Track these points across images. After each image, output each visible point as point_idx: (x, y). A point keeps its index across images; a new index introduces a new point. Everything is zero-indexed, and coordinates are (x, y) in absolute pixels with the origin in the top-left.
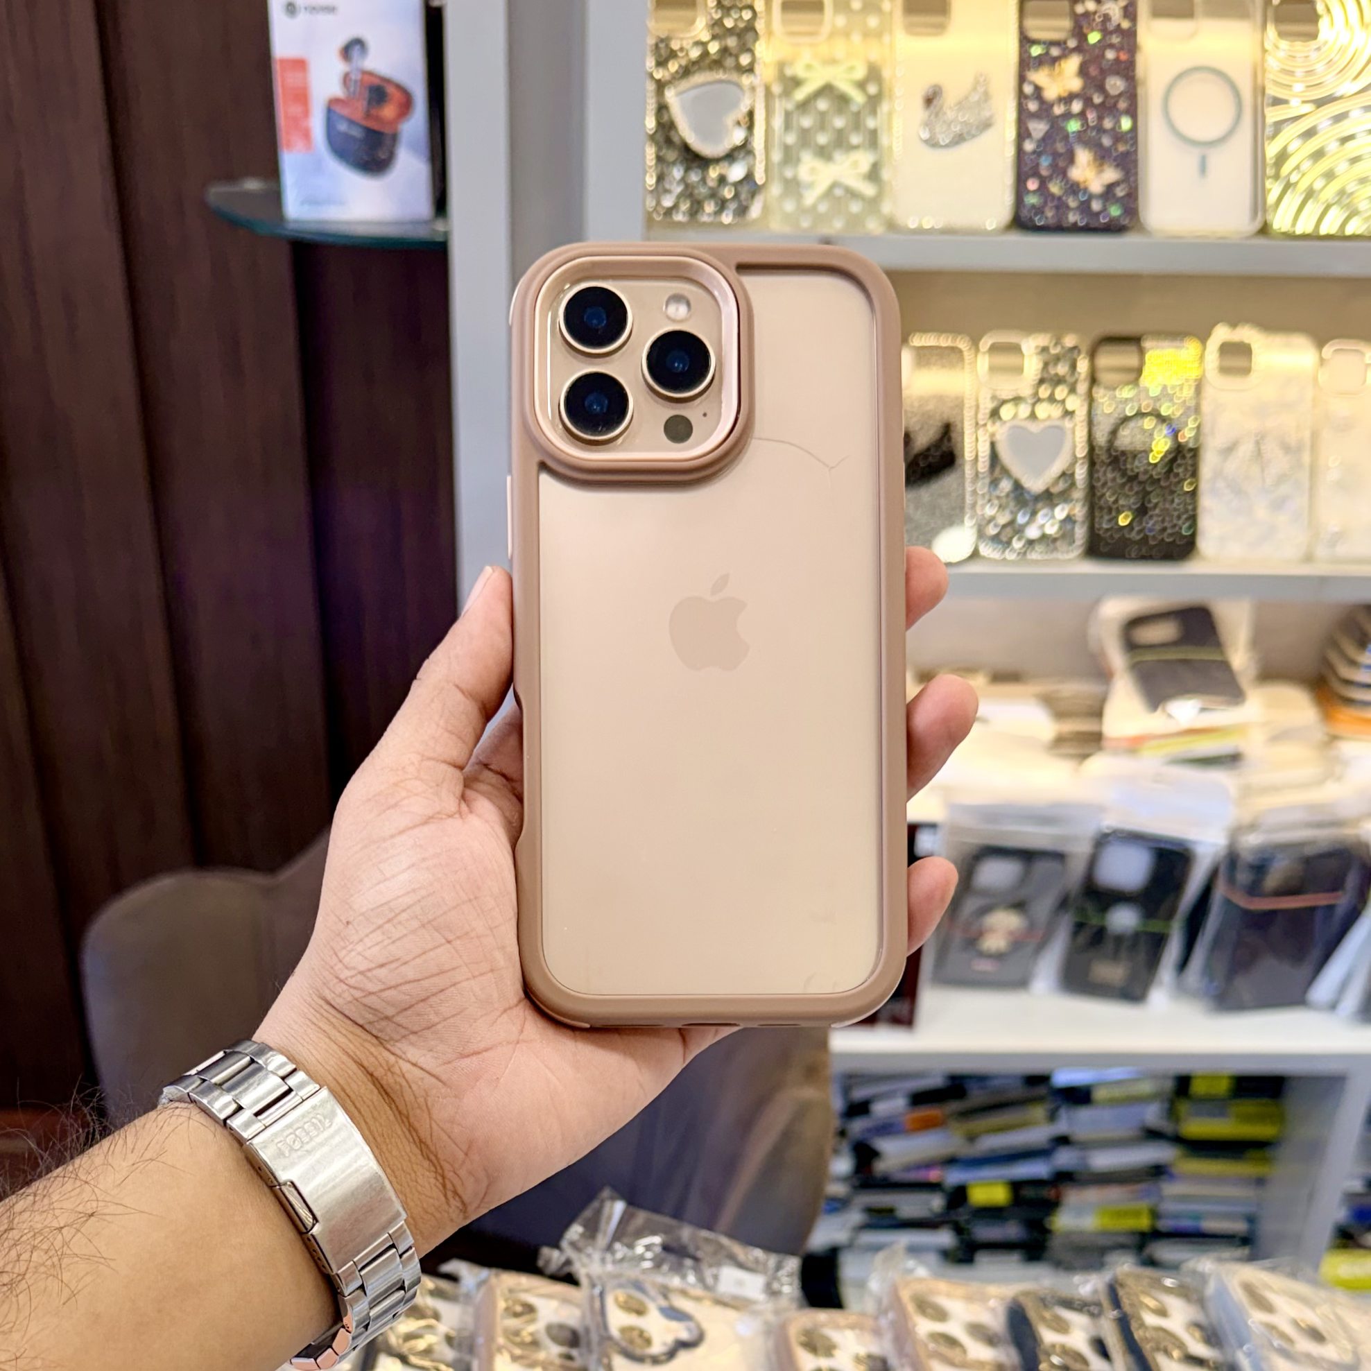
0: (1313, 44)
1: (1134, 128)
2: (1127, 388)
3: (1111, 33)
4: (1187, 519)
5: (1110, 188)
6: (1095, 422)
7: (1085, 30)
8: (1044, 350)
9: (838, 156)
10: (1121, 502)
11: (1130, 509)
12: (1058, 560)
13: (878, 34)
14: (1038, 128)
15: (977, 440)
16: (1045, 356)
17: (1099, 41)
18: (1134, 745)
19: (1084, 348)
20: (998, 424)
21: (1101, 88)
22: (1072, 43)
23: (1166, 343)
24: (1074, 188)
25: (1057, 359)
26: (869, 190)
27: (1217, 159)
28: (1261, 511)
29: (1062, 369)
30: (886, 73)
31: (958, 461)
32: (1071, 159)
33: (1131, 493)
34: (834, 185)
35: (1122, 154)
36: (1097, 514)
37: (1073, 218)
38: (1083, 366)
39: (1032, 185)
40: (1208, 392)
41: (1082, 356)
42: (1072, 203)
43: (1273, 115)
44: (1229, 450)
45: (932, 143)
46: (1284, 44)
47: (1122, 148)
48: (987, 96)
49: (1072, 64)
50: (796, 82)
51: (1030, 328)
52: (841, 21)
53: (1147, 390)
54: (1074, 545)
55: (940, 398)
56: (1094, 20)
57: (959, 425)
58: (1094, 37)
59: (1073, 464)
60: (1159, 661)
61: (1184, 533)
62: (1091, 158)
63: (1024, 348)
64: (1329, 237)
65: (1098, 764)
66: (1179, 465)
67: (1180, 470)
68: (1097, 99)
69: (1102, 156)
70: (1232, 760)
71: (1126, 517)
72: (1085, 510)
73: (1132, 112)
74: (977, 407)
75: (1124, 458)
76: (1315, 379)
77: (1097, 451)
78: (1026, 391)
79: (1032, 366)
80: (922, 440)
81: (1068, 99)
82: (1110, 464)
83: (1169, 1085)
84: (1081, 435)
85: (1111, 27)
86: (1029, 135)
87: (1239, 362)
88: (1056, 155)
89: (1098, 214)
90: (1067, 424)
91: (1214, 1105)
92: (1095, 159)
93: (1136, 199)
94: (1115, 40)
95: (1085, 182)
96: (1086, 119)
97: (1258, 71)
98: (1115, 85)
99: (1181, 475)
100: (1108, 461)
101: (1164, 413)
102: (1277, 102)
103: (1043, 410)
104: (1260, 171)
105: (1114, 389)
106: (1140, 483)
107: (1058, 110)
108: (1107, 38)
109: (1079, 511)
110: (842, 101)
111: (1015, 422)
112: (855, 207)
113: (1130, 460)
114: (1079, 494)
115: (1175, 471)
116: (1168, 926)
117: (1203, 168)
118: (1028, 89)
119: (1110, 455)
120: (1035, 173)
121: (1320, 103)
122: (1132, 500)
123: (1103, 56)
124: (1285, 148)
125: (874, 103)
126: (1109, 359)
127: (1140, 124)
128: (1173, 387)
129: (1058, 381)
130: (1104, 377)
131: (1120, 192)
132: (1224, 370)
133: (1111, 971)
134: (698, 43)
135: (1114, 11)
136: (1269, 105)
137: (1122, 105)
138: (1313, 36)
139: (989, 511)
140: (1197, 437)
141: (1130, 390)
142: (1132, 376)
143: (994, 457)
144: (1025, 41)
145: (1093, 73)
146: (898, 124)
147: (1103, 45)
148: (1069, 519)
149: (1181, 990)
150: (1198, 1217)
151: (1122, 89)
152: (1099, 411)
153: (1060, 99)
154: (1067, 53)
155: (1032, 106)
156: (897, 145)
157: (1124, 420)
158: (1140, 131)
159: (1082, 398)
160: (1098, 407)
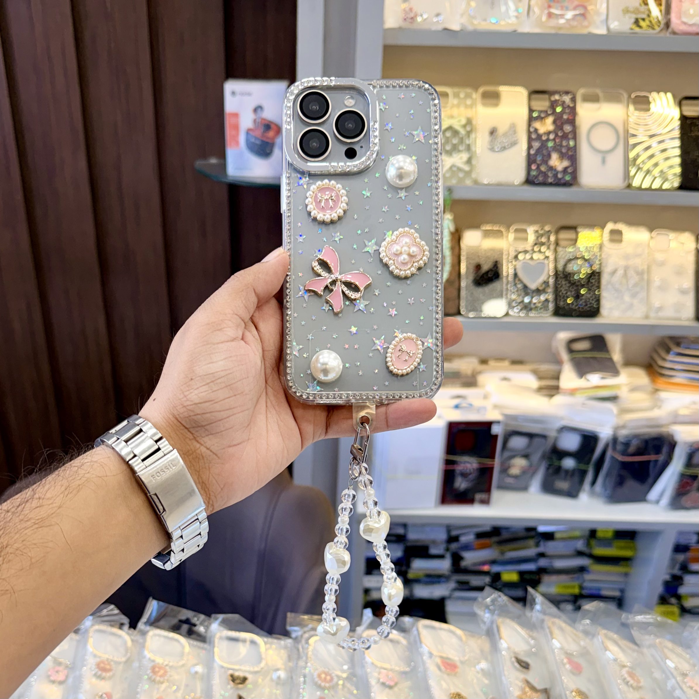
0: (648, 113)
1: (575, 146)
2: (572, 247)
3: (566, 108)
4: (596, 302)
5: (565, 170)
6: (558, 261)
7: (555, 107)
8: (537, 232)
9: (454, 155)
10: (569, 293)
11: (573, 296)
12: (542, 317)
13: (471, 106)
14: (536, 145)
15: (508, 268)
16: (537, 234)
17: (561, 111)
18: (573, 392)
19: (553, 230)
20: (517, 261)
21: (562, 129)
22: (550, 112)
23: (587, 230)
24: (551, 168)
25: (542, 235)
26: (467, 168)
27: (610, 158)
28: (627, 298)
29: (543, 240)
30: (474, 122)
31: (501, 276)
32: (549, 156)
33: (573, 290)
34: (453, 166)
35: (570, 155)
36: (558, 298)
37: (550, 180)
38: (553, 238)
39: (534, 167)
40: (605, 249)
41: (552, 234)
42: (550, 174)
43: (632, 141)
44: (614, 272)
45: (492, 149)
46: (637, 113)
47: (570, 153)
48: (515, 132)
49: (550, 120)
51: (531, 222)
52: (455, 101)
53: (579, 248)
54: (549, 311)
55: (493, 250)
56: (559, 103)
57: (501, 262)
58: (559, 109)
59: (548, 278)
60: (584, 357)
61: (595, 306)
62: (558, 157)
63: (528, 231)
64: (656, 190)
65: (558, 399)
66: (593, 279)
67: (593, 281)
68: (560, 134)
69: (562, 156)
70: (613, 399)
71: (570, 300)
72: (554, 296)
73: (575, 138)
74: (509, 254)
75: (570, 275)
76: (649, 245)
77: (558, 273)
78: (529, 248)
79: (531, 237)
80: (486, 267)
81: (549, 133)
82: (564, 278)
83: (587, 533)
84: (551, 266)
85: (565, 106)
86: (532, 147)
87: (616, 237)
88: (543, 156)
89: (560, 179)
90: (546, 262)
91: (606, 542)
92: (560, 157)
93: (576, 173)
94: (567, 111)
95: (555, 166)
96: (555, 142)
97: (626, 123)
98: (568, 128)
99: (594, 283)
101: (586, 258)
102: (634, 135)
103: (536, 256)
104: (628, 163)
105: (566, 248)
106: (577, 286)
107: (544, 138)
108: (564, 110)
109: (550, 296)
110: (456, 133)
111: (524, 261)
112: (461, 175)
113: (572, 276)
114: (550, 290)
115: (591, 281)
116: (588, 467)
117: (604, 161)
118: (532, 130)
119: (564, 274)
120: (534, 161)
121: (651, 136)
122: (573, 293)
123: (562, 117)
124: (638, 153)
125: (469, 133)
126: (564, 235)
127: (577, 143)
128: (590, 247)
129: (543, 244)
130: (562, 243)
131: (570, 170)
132: (612, 240)
133: (563, 485)
135: (567, 99)
136: (630, 137)
137: (570, 136)
138: (648, 110)
139: (514, 297)
140: (600, 268)
141: (573, 248)
142: (573, 242)
143: (516, 275)
144: (531, 111)
145: (559, 122)
146: (479, 142)
147: (562, 112)
148: (547, 300)
149: (593, 494)
150: (599, 589)
151: (570, 130)
152: (559, 256)
153: (545, 133)
154: (548, 115)
155: (534, 136)
156: (478, 151)
157: (570, 260)
158: (577, 146)
159: (552, 251)
160: (559, 255)
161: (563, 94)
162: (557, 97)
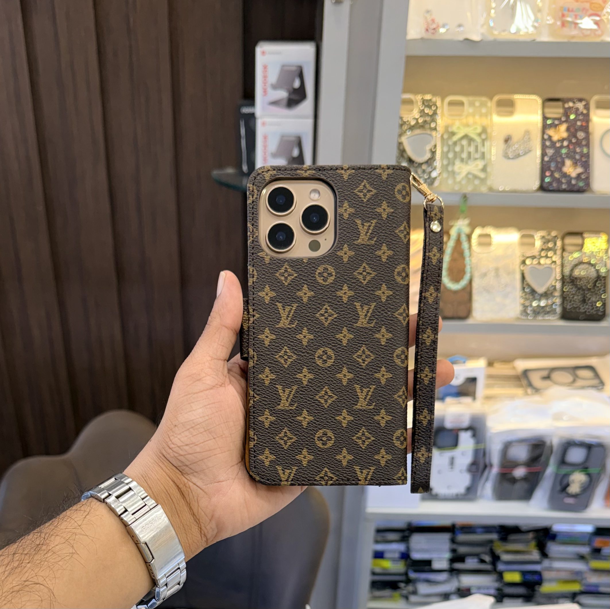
1: (588, 153)
2: (577, 253)
3: (579, 115)
5: (579, 176)
6: (564, 267)
7: (569, 114)
8: (543, 237)
9: (470, 162)
10: (575, 297)
12: (549, 320)
13: (486, 115)
14: (550, 152)
16: (544, 240)
17: (575, 118)
19: (560, 236)
20: (525, 266)
21: (575, 136)
22: (563, 119)
23: (592, 235)
24: (565, 175)
25: (548, 241)
26: (482, 175)
29: (550, 245)
30: (489, 131)
32: (563, 164)
33: (580, 294)
34: (469, 173)
35: (584, 162)
36: (565, 302)
37: (564, 187)
38: (559, 243)
41: (559, 240)
42: (564, 180)
47: (583, 160)
48: (529, 140)
49: (563, 127)
50: (453, 134)
51: (537, 229)
52: (471, 110)
53: (585, 253)
54: (556, 314)
56: (572, 110)
58: (572, 117)
59: (556, 282)
61: (601, 310)
62: (571, 164)
63: (535, 237)
66: (599, 283)
67: (600, 285)
68: (574, 140)
69: (575, 164)
72: (561, 300)
73: (588, 145)
75: (576, 280)
77: (565, 278)
78: (536, 254)
79: (538, 244)
81: (563, 140)
84: (558, 270)
85: (579, 113)
86: (546, 155)
88: (557, 162)
89: (574, 185)
90: (553, 266)
92: (573, 164)
93: (589, 180)
94: (581, 117)
95: (569, 172)
96: (569, 148)
98: (581, 135)
99: (600, 287)
100: (570, 281)
101: (592, 262)
103: (542, 261)
105: (572, 253)
106: (584, 290)
107: (558, 145)
108: (578, 117)
109: (558, 301)
110: (470, 140)
111: (532, 266)
112: (477, 182)
113: (578, 281)
114: (557, 294)
115: (597, 285)
118: (546, 137)
119: (571, 279)
120: (549, 168)
122: (580, 297)
123: (576, 123)
125: (483, 141)
126: (569, 240)
127: (591, 150)
128: (597, 252)
129: (549, 249)
130: (568, 248)
131: (583, 177)
134: (415, 119)
135: (580, 106)
137: (584, 143)
139: (522, 301)
141: (580, 253)
142: (579, 248)
143: (524, 279)
144: (545, 118)
145: (572, 130)
146: (494, 151)
147: (575, 120)
148: (554, 304)
151: (584, 136)
152: (566, 262)
153: (559, 141)
154: (561, 123)
155: (548, 143)
156: (493, 158)
157: (576, 265)
158: (590, 153)
159: (559, 256)
160: (565, 260)
161: (576, 101)
162: (571, 104)
